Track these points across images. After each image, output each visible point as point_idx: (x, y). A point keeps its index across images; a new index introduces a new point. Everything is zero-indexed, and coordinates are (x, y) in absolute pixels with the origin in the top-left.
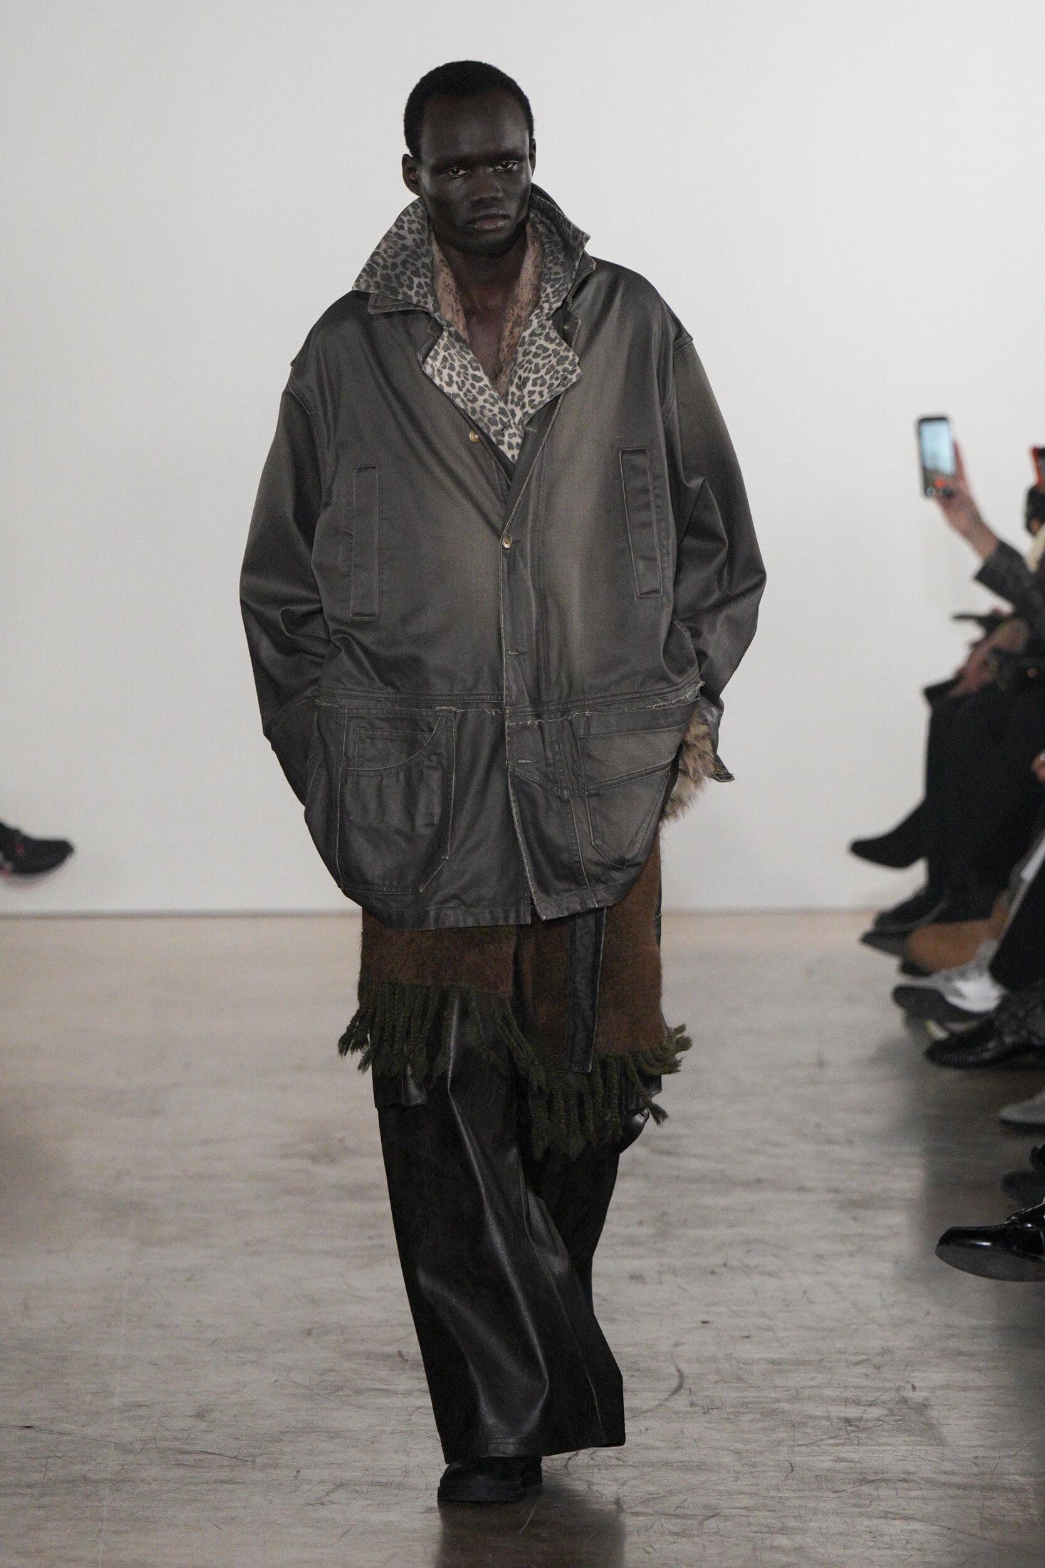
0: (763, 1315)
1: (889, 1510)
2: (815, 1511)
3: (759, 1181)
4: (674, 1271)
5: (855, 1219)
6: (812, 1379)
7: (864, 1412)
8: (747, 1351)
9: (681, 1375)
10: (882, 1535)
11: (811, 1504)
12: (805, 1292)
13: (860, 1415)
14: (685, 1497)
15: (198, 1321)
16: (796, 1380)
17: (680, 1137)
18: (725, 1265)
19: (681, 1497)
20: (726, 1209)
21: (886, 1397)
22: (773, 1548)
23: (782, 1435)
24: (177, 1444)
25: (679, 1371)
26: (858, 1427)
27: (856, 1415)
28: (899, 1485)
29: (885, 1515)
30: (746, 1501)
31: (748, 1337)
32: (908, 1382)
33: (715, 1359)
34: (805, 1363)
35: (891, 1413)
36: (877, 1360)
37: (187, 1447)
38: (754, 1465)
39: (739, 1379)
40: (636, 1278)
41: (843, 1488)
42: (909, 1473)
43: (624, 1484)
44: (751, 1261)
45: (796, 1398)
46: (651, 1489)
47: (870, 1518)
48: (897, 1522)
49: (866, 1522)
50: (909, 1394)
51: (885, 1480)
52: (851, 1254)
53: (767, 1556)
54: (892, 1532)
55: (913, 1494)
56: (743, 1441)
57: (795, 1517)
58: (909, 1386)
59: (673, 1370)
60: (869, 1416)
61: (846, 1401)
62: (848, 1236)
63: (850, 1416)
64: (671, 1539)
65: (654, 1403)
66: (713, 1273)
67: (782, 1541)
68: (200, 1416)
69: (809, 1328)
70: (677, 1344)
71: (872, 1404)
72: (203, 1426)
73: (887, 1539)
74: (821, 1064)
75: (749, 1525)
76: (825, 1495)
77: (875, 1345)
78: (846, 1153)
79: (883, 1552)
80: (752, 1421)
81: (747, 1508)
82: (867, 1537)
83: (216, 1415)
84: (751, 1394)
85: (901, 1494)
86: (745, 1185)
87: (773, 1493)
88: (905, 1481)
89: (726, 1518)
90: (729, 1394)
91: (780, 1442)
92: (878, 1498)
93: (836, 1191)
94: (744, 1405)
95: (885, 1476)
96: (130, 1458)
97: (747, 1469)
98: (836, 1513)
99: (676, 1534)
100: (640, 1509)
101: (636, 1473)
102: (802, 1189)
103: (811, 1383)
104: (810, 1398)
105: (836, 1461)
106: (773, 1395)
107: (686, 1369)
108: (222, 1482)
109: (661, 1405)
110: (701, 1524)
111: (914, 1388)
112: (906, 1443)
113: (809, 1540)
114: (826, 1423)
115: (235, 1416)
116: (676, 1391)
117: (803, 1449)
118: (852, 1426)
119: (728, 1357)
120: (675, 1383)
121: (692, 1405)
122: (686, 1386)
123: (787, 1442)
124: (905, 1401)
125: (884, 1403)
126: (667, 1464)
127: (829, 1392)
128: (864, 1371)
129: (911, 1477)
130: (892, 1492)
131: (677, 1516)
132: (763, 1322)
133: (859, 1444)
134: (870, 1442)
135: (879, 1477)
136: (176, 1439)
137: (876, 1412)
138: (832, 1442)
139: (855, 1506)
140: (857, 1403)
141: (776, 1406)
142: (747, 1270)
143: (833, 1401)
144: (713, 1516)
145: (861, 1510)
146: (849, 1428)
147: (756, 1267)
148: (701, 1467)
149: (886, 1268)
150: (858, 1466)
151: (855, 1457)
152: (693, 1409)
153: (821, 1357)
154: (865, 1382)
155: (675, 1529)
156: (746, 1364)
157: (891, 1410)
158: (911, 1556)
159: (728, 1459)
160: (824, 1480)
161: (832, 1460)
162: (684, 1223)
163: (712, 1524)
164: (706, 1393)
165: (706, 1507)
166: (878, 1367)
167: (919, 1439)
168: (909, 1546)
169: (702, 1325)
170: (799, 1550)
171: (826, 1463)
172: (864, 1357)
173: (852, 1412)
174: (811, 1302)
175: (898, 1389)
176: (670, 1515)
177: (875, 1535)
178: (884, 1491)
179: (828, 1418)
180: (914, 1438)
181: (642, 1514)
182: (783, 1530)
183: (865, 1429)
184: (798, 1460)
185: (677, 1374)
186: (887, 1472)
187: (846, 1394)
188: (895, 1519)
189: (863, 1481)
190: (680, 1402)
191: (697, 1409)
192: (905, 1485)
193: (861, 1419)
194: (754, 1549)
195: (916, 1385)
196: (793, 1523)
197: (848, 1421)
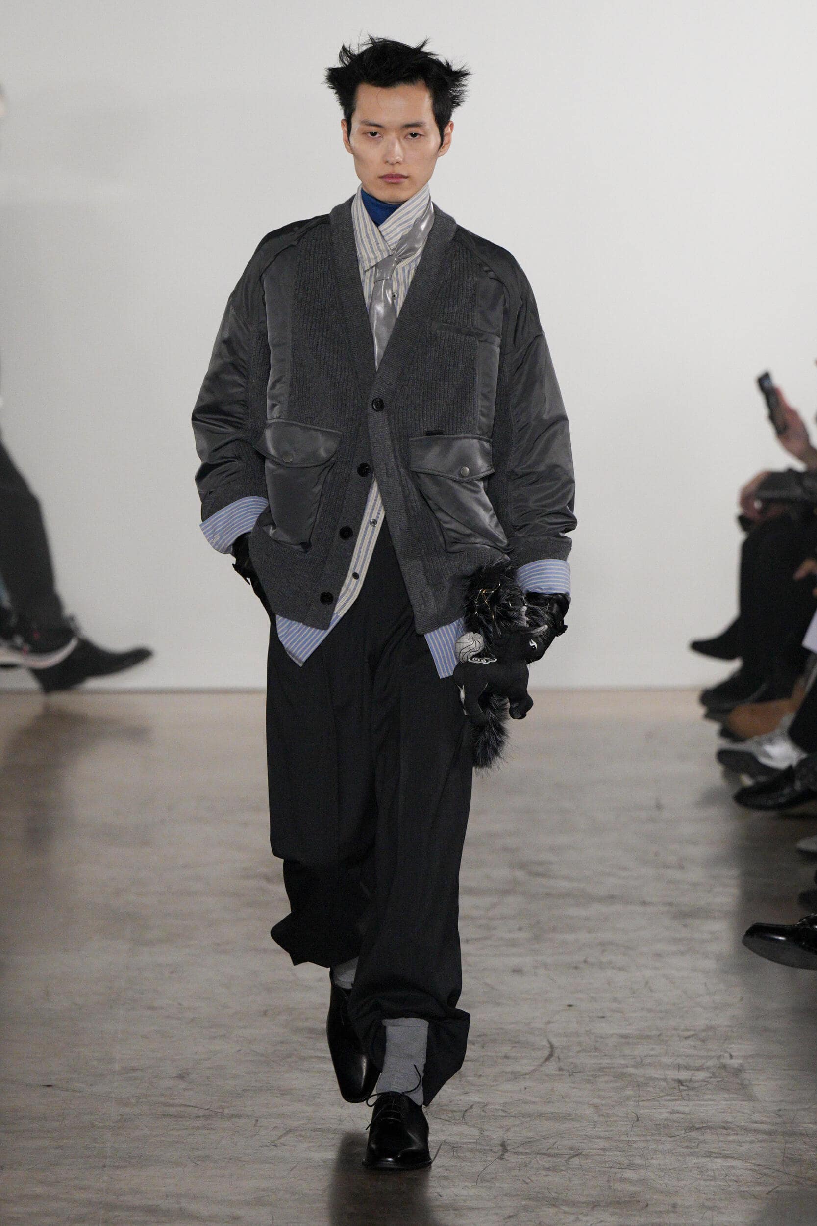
0: (615, 1000)
1: (712, 1150)
2: (655, 1151)
3: (612, 897)
4: (546, 966)
5: (685, 926)
6: (653, 1049)
7: (693, 1075)
8: (603, 1028)
9: (552, 1047)
10: (707, 1170)
11: (653, 1146)
12: (647, 983)
13: (690, 1078)
14: (555, 1141)
15: (180, 1004)
16: (642, 1050)
17: (551, 863)
18: (585, 961)
19: (551, 1141)
20: (587, 919)
21: (710, 1063)
22: (622, 1180)
23: (629, 1092)
24: (162, 1099)
25: (550, 1043)
26: (687, 1086)
27: (686, 1077)
28: (720, 1131)
29: (709, 1155)
30: (602, 1144)
31: (603, 1017)
32: (726, 1052)
33: (577, 1034)
34: (648, 1037)
35: (714, 1076)
36: (704, 1034)
37: (172, 1102)
38: (608, 1115)
39: (596, 1049)
40: (517, 971)
41: (677, 1134)
42: (727, 1122)
43: (508, 1130)
44: (605, 959)
45: (640, 1064)
46: (530, 1134)
47: (698, 1157)
48: (718, 1160)
49: (695, 1160)
50: (727, 1061)
51: (710, 1128)
52: (682, 953)
53: (618, 1186)
54: (715, 1168)
55: (731, 1138)
56: (599, 1097)
57: (640, 1156)
58: (727, 1055)
59: (545, 1043)
60: (697, 1078)
61: (679, 1067)
62: (680, 940)
63: (681, 1078)
64: (544, 1172)
65: (530, 1068)
66: (576, 968)
67: (630, 1174)
68: (181, 1077)
69: (650, 1010)
70: (549, 1022)
71: (699, 1069)
72: (183, 1085)
73: (711, 1173)
74: (659, 807)
75: (606, 1162)
76: (663, 1139)
77: (701, 1023)
78: (676, 874)
79: (708, 1183)
80: (606, 1082)
81: (603, 1149)
82: (695, 1171)
83: (193, 1076)
84: (606, 1061)
85: (721, 1138)
86: (601, 900)
87: (623, 1138)
88: (724, 1128)
89: (587, 1157)
90: (588, 1061)
91: (628, 1098)
92: (704, 1142)
93: (671, 904)
94: (601, 1069)
95: (709, 1124)
96: (127, 1110)
97: (602, 1119)
98: (671, 1152)
99: (548, 1169)
100: (521, 1150)
101: (517, 1122)
102: (644, 903)
103: (652, 1053)
104: (650, 1064)
105: (671, 1113)
106: (623, 1062)
107: (554, 1041)
108: (198, 1128)
109: (534, 1070)
110: (567, 1161)
111: (731, 1057)
112: (726, 1099)
113: (650, 1173)
114: (663, 1084)
115: (208, 1078)
116: (548, 1059)
117: (646, 1104)
118: (683, 1086)
119: (588, 1033)
120: (546, 1053)
121: (560, 1069)
122: (556, 1055)
123: (633, 1099)
124: (724, 1067)
125: (708, 1068)
126: (540, 1115)
127: (666, 1060)
128: (692, 1043)
129: (729, 1125)
130: (715, 1137)
131: (549, 1155)
132: (615, 1005)
133: (689, 1100)
134: (697, 1098)
135: (705, 1125)
136: (162, 1095)
137: (701, 1075)
138: (669, 1098)
139: (687, 1147)
140: (687, 1068)
141: (625, 1070)
142: (602, 966)
143: (668, 1067)
144: (577, 1155)
145: (692, 1151)
146: (682, 1088)
147: (610, 962)
148: (566, 1117)
149: (710, 964)
150: (689, 1117)
151: (687, 1110)
152: (561, 1072)
153: (659, 1033)
154: (692, 1052)
155: (547, 1165)
156: (601, 1037)
157: (713, 1073)
158: (730, 1186)
159: (589, 1111)
160: (662, 1128)
161: (668, 1112)
162: (554, 930)
163: (576, 1161)
164: (570, 1060)
165: (571, 1148)
166: (703, 1041)
167: (735, 1096)
168: (727, 1178)
169: (569, 1008)
170: (643, 1181)
171: (662, 1114)
172: (692, 1033)
173: (684, 1075)
174: (651, 991)
175: (719, 1057)
176: (545, 1154)
177: (702, 1170)
178: (708, 1136)
179: (665, 1080)
180: (731, 1096)
181: (522, 1154)
182: (631, 1166)
183: (695, 1088)
184: (641, 1112)
185: (548, 1045)
186: (711, 1122)
187: (680, 1061)
188: (716, 1158)
189: (693, 1128)
190: (551, 1067)
191: (565, 1073)
192: (725, 1132)
193: (691, 1081)
194: (608, 1181)
195: (733, 1054)
196: (638, 1161)
197: (680, 1082)
